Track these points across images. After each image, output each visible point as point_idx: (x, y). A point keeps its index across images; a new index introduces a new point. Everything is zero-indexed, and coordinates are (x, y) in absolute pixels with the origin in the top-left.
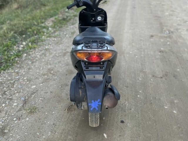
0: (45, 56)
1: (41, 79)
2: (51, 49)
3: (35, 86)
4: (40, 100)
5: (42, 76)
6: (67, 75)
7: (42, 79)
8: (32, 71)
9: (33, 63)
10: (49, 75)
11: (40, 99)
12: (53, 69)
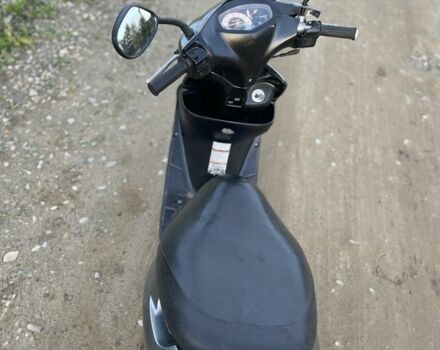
0: (55, 97)
1: (37, 220)
2: (77, 64)
3: (17, 252)
4: (27, 335)
5: (43, 203)
6: (120, 215)
7: (41, 219)
8: (10, 166)
9: (14, 121)
10: (66, 202)
11: (30, 327)
12: (76, 175)
